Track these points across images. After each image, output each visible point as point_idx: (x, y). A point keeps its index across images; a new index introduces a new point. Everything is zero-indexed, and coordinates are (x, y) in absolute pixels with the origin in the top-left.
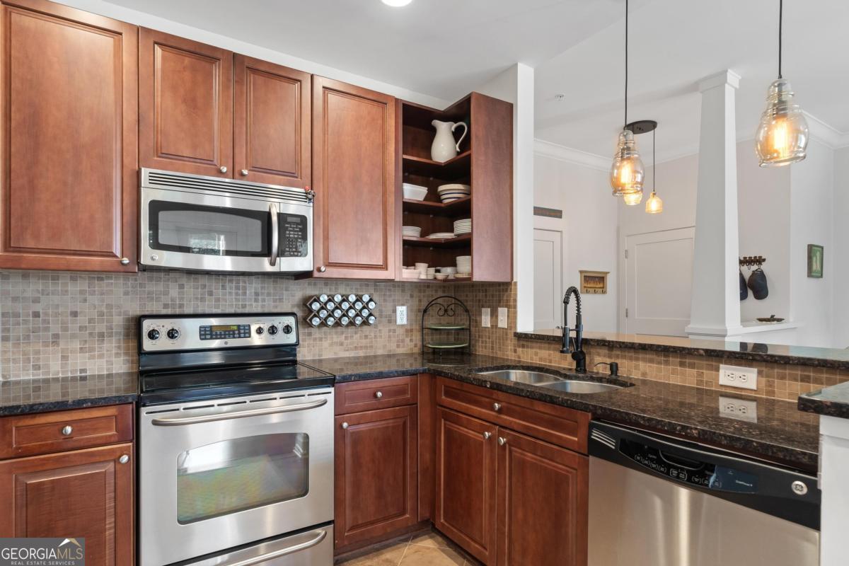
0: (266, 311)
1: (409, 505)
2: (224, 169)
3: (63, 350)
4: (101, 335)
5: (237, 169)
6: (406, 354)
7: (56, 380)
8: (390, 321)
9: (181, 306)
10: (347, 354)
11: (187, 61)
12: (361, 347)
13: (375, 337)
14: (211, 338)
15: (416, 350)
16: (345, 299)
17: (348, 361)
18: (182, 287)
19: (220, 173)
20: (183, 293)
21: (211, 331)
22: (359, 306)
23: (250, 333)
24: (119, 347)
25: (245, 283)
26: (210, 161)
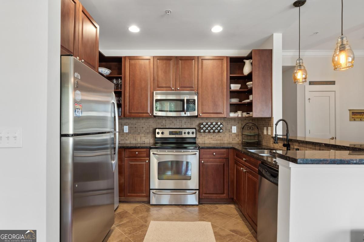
0: (188, 127)
1: (226, 192)
2: (173, 89)
3: (140, 136)
4: (148, 133)
5: (176, 88)
6: (236, 143)
7: (139, 143)
8: (229, 132)
9: (166, 126)
10: (213, 142)
11: (164, 62)
12: (219, 140)
13: (224, 137)
14: (172, 135)
15: (240, 142)
16: (212, 124)
17: (214, 144)
18: (166, 120)
19: (172, 90)
20: (166, 122)
21: (172, 133)
22: (216, 126)
23: (182, 134)
24: (152, 136)
25: (182, 119)
26: (170, 87)
